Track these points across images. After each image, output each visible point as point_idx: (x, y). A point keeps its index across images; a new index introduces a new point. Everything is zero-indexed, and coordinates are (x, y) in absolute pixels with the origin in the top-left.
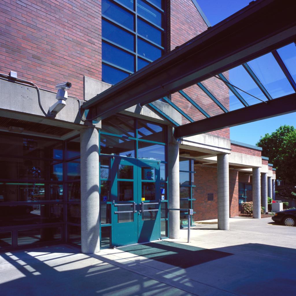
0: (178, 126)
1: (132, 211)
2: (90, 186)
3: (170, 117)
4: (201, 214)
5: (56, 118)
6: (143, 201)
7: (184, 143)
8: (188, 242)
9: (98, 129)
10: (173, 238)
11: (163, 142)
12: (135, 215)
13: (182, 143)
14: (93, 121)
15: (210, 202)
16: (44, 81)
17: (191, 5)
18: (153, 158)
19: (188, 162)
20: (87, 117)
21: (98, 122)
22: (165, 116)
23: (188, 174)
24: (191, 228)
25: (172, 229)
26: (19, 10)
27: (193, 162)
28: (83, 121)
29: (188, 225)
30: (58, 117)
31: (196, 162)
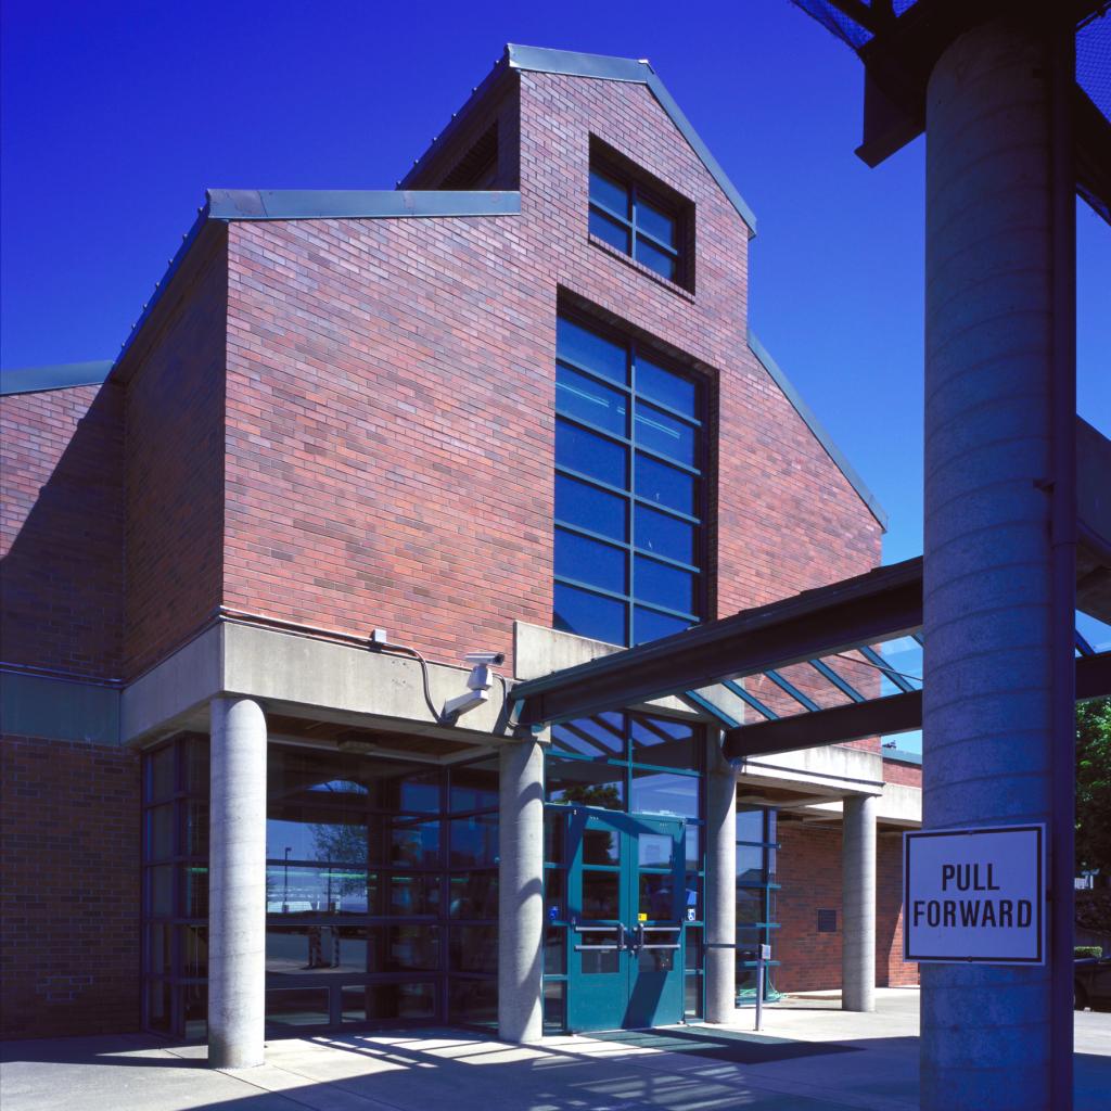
0: (735, 726)
1: (615, 947)
2: (525, 880)
3: (715, 703)
4: (797, 973)
5: (457, 725)
6: (642, 922)
7: (750, 770)
8: (757, 1029)
9: (542, 744)
10: (716, 1022)
11: (694, 769)
12: (623, 957)
13: (743, 771)
14: (533, 727)
15: (823, 934)
16: (435, 643)
17: (776, 396)
18: (668, 812)
19: (760, 813)
20: (520, 720)
21: (543, 728)
22: (701, 702)
23: (758, 851)
24: (764, 1005)
25: (715, 998)
26: (390, 492)
27: (773, 815)
28: (511, 727)
29: (757, 999)
30: (462, 722)
31: (782, 816)
